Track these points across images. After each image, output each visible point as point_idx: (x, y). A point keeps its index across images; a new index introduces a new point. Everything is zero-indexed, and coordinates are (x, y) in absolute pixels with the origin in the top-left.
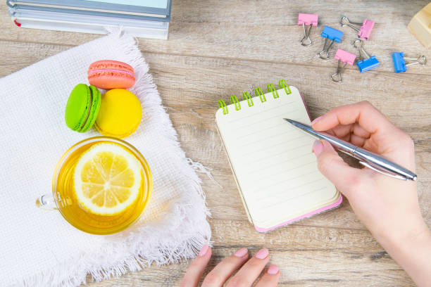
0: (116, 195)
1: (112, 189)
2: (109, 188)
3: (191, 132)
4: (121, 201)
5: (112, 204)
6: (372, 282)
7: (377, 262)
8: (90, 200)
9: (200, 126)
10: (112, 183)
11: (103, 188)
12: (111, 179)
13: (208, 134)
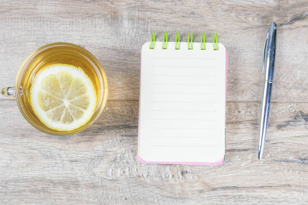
0: (79, 106)
1: (72, 103)
2: (69, 104)
3: (105, 20)
4: (85, 108)
5: (79, 114)
6: (279, 148)
7: (283, 130)
8: (60, 122)
9: (113, 14)
10: (69, 99)
11: (64, 107)
12: (66, 96)
13: (122, 21)
